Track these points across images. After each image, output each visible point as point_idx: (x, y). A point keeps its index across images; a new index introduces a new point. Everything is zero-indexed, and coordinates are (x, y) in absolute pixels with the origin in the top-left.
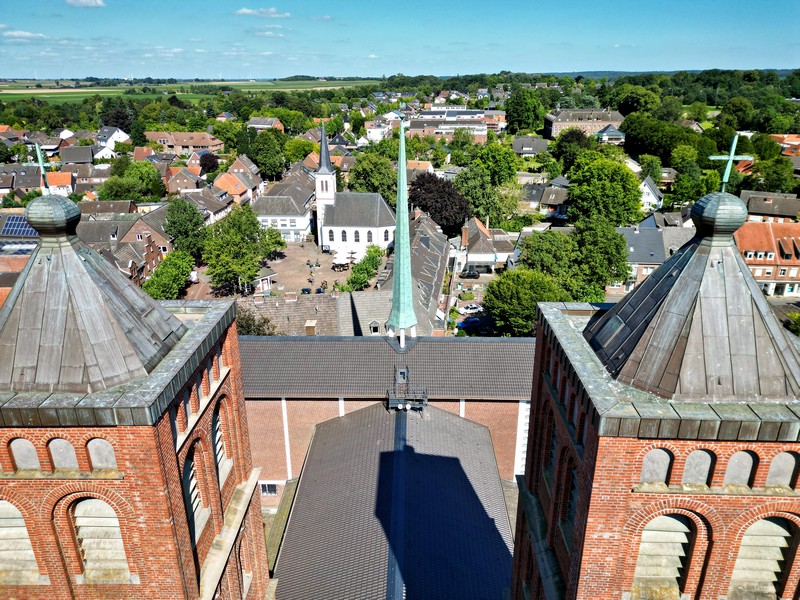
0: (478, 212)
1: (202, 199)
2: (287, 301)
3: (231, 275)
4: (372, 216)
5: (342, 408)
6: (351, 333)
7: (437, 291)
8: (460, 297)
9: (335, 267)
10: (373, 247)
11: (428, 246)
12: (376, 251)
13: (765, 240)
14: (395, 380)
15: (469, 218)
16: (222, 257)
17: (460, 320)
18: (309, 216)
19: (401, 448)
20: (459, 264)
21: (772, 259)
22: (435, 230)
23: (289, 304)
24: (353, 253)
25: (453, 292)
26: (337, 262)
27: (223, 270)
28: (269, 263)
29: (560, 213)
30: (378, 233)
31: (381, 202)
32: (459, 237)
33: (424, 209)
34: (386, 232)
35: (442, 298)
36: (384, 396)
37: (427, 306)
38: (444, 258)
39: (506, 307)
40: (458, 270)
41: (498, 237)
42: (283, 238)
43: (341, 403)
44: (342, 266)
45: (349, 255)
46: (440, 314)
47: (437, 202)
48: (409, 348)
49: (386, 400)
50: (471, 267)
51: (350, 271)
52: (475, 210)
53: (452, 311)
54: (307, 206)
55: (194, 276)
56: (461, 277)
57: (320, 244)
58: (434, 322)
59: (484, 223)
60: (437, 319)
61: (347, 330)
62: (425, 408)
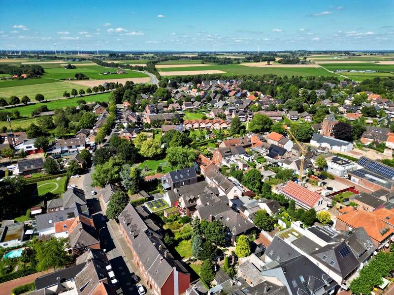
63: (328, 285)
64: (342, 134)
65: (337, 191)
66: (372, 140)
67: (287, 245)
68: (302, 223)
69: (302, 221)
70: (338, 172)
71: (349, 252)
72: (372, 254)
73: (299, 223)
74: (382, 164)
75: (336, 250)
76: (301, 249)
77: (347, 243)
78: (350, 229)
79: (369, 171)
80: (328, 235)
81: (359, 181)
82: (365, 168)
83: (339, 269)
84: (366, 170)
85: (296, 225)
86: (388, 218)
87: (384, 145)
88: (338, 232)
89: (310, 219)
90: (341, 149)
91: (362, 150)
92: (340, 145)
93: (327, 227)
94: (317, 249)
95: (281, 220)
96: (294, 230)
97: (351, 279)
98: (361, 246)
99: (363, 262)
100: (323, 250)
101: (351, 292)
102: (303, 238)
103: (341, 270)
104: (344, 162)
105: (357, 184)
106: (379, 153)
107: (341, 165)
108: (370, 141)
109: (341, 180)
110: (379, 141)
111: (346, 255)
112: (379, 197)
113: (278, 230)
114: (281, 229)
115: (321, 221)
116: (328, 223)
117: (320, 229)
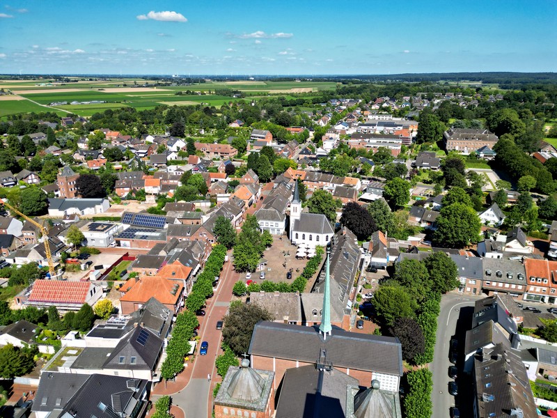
1: (230, 206)
4: (320, 227)
7: (350, 288)
9: (298, 257)
10: (319, 244)
12: (321, 247)
13: (543, 272)
15: (376, 230)
17: (360, 303)
20: (367, 262)
21: (547, 283)
23: (276, 297)
24: (308, 249)
26: (299, 254)
29: (434, 226)
30: (323, 237)
32: (368, 242)
34: (327, 236)
35: (353, 289)
37: (343, 300)
40: (365, 266)
41: (392, 244)
44: (302, 258)
45: (305, 250)
46: (350, 303)
50: (373, 267)
52: (380, 226)
55: (226, 259)
57: (290, 240)
59: (384, 234)
60: (347, 307)
63: (137, 390)
64: (90, 191)
65: (109, 266)
66: (128, 189)
67: (65, 374)
68: (76, 332)
69: (76, 329)
70: (102, 242)
71: (148, 335)
72: (172, 322)
73: (72, 334)
74: (148, 215)
75: (133, 342)
76: (87, 368)
77: (142, 325)
78: (140, 306)
79: (137, 228)
80: (116, 328)
81: (131, 243)
82: (132, 225)
83: (143, 363)
84: (134, 228)
85: (69, 340)
86: (174, 274)
87: (143, 191)
88: (127, 318)
89: (86, 321)
90: (95, 210)
91: (122, 204)
92: (92, 205)
93: (112, 319)
94: (109, 355)
95: (43, 344)
96: (67, 349)
97: (160, 365)
98: (158, 320)
99: (166, 337)
100: (115, 352)
101: (164, 380)
102: (85, 351)
103: (146, 362)
104: (105, 227)
105: (129, 248)
106: (142, 203)
107: (103, 231)
108: (127, 191)
109: (109, 250)
110: (136, 188)
111: (145, 341)
112: (158, 254)
113: (43, 362)
114: (48, 357)
115: (102, 316)
116: (112, 313)
117: (103, 326)
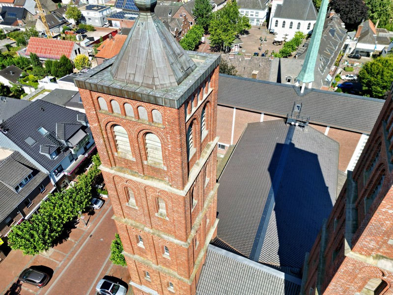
0: (373, 16)
2: (246, 58)
3: (220, 41)
4: (304, 13)
5: (262, 118)
6: (275, 81)
7: (331, 64)
8: (344, 69)
9: (275, 42)
10: (299, 32)
11: (333, 35)
12: (301, 35)
14: (293, 109)
15: (366, 19)
16: (218, 30)
17: (340, 82)
18: (266, 10)
19: (288, 143)
20: (350, 49)
22: (341, 25)
23: (246, 60)
24: (286, 35)
25: (341, 66)
26: (276, 39)
27: (217, 38)
28: (240, 36)
30: (304, 24)
31: (311, 5)
32: (354, 32)
33: (337, 11)
34: (310, 24)
35: (333, 68)
36: (285, 116)
37: (322, 72)
38: (341, 44)
39: (372, 79)
40: (348, 52)
41: (381, 34)
42: (250, 23)
43: (262, 115)
44: (279, 42)
45: (284, 36)
46: (329, 78)
47: (347, 7)
48: (305, 94)
49: (286, 119)
50: (357, 52)
51: (282, 45)
52: (371, 15)
53: (337, 76)
54: (267, 4)
55: (203, 39)
56: (349, 57)
57: (269, 28)
58: (324, 81)
59: (375, 24)
60: (326, 80)
61: (273, 79)
62: (306, 127)
70: (97, 21)
82: (123, 10)
84: (125, 12)
95: (26, 85)
104: (100, 7)
